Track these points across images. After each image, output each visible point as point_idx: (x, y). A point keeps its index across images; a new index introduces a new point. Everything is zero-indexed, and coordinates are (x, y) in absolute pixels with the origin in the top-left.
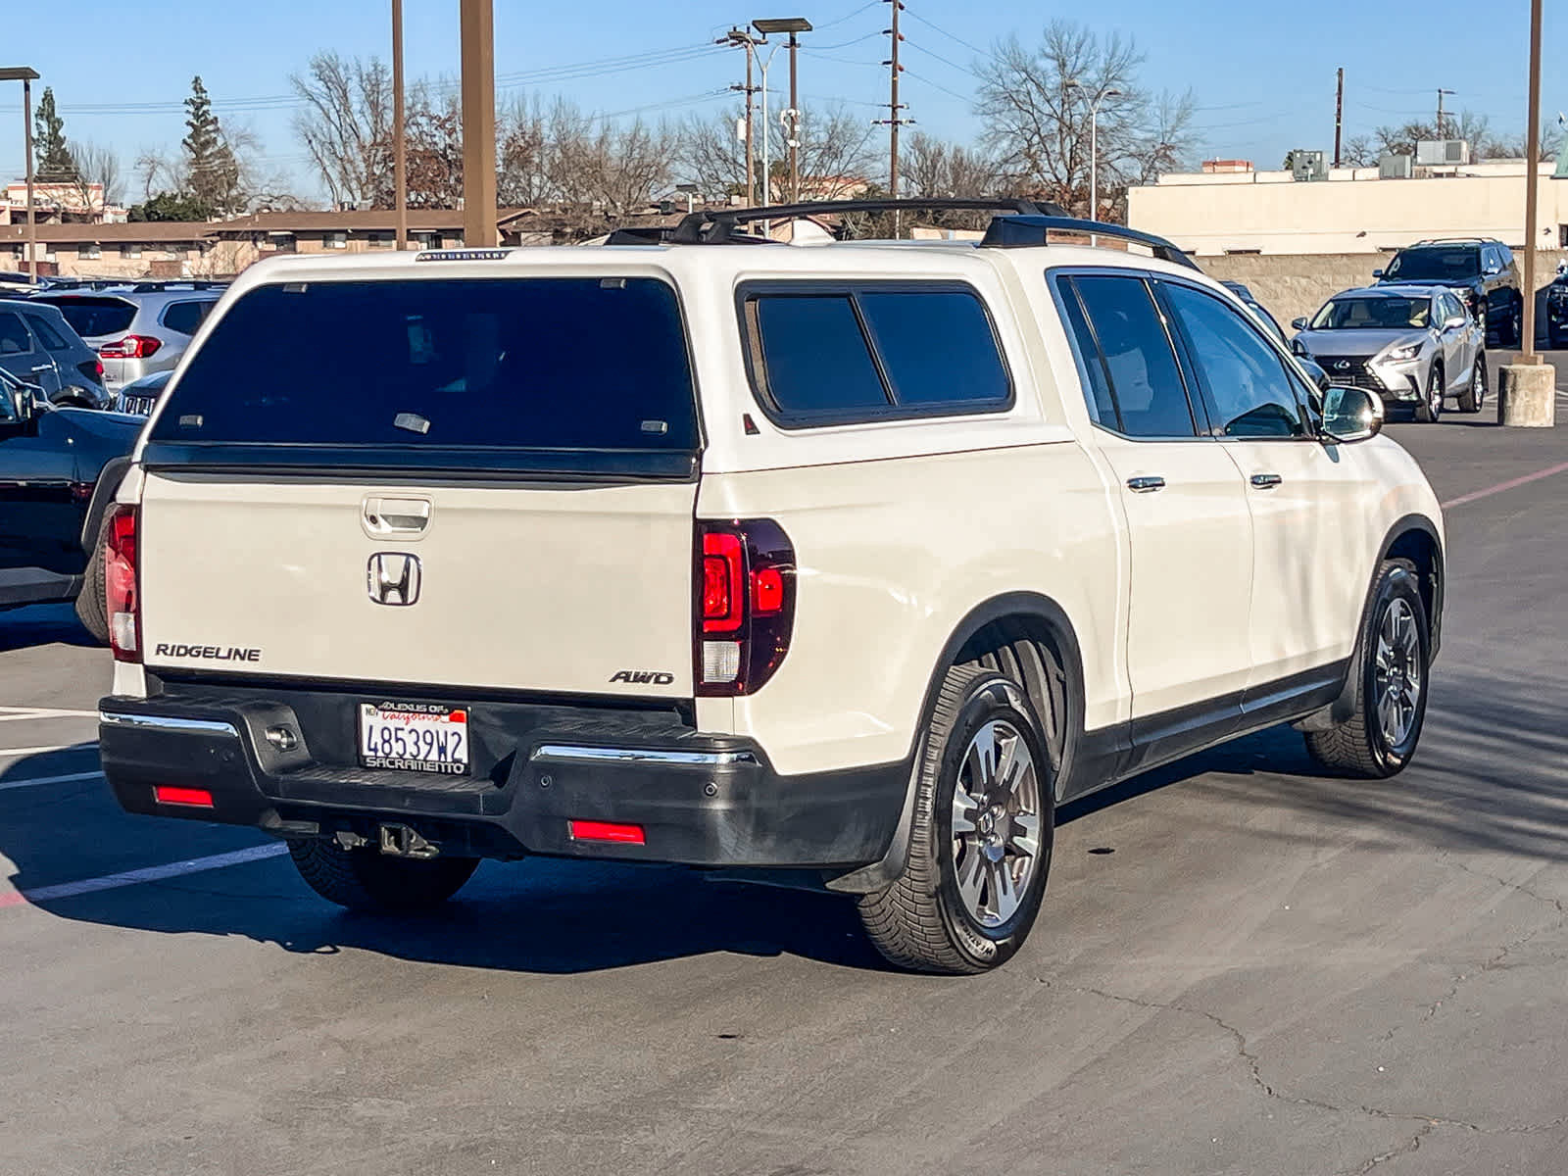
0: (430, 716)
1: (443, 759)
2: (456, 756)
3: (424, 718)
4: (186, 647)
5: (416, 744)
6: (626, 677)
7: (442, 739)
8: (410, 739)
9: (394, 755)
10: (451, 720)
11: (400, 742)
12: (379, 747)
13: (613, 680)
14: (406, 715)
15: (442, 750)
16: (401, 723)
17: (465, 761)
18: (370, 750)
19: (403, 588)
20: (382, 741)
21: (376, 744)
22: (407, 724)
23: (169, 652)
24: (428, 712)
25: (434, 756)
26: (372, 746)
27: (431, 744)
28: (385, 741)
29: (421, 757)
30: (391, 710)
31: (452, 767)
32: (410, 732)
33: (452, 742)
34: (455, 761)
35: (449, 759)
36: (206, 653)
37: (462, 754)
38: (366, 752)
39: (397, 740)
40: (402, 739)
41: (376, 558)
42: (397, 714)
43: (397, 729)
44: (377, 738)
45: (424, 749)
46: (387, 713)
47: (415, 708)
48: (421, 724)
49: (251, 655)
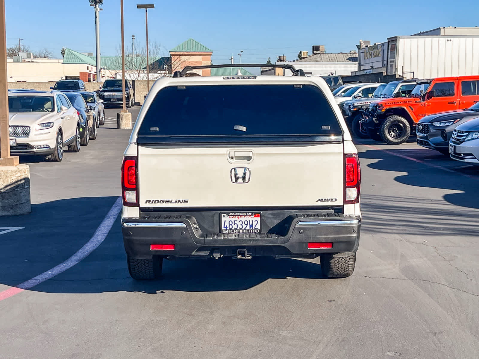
0: (247, 216)
1: (251, 228)
2: (256, 227)
3: (245, 217)
4: (158, 200)
5: (242, 225)
6: (322, 200)
7: (251, 223)
8: (239, 224)
9: (233, 229)
10: (255, 217)
11: (236, 225)
12: (228, 227)
13: (317, 201)
14: (238, 216)
15: (251, 226)
16: (236, 219)
17: (259, 228)
18: (224, 228)
19: (244, 178)
20: (229, 225)
21: (227, 226)
22: (238, 219)
23: (151, 202)
24: (247, 215)
25: (248, 228)
26: (225, 227)
27: (247, 225)
28: (230, 225)
29: (244, 228)
30: (233, 215)
31: (255, 231)
32: (240, 221)
33: (255, 223)
34: (255, 229)
35: (254, 228)
36: (167, 202)
37: (258, 227)
38: (223, 228)
39: (235, 224)
40: (236, 224)
41: (233, 169)
42: (235, 216)
43: (234, 221)
44: (227, 224)
45: (244, 226)
46: (231, 216)
47: (242, 214)
48: (243, 219)
49: (185, 201)
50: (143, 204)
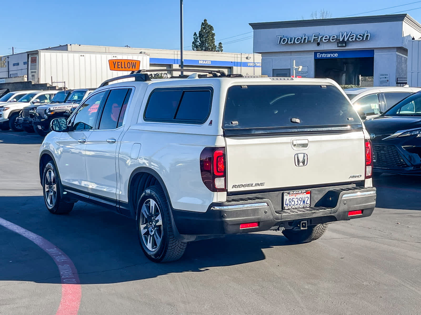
2: (307, 203)
3: (300, 194)
4: (242, 185)
5: (298, 201)
7: (304, 199)
8: (296, 200)
9: (292, 205)
10: (307, 194)
11: (294, 202)
12: (288, 204)
13: (350, 178)
14: (295, 194)
15: (304, 202)
16: (294, 197)
17: (309, 204)
18: (286, 205)
19: (303, 162)
21: (287, 203)
22: (295, 197)
23: (236, 187)
24: (302, 193)
25: (302, 203)
26: (286, 204)
27: (301, 201)
28: (290, 202)
29: (299, 204)
30: (292, 194)
31: (306, 206)
32: (296, 199)
33: (306, 199)
35: (305, 204)
36: (248, 185)
37: (309, 202)
38: (285, 206)
39: (293, 201)
41: (296, 155)
42: (293, 194)
43: (293, 199)
44: (288, 202)
45: (299, 202)
46: (290, 195)
47: (298, 192)
48: (299, 196)
49: (262, 184)
50: (230, 189)
